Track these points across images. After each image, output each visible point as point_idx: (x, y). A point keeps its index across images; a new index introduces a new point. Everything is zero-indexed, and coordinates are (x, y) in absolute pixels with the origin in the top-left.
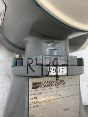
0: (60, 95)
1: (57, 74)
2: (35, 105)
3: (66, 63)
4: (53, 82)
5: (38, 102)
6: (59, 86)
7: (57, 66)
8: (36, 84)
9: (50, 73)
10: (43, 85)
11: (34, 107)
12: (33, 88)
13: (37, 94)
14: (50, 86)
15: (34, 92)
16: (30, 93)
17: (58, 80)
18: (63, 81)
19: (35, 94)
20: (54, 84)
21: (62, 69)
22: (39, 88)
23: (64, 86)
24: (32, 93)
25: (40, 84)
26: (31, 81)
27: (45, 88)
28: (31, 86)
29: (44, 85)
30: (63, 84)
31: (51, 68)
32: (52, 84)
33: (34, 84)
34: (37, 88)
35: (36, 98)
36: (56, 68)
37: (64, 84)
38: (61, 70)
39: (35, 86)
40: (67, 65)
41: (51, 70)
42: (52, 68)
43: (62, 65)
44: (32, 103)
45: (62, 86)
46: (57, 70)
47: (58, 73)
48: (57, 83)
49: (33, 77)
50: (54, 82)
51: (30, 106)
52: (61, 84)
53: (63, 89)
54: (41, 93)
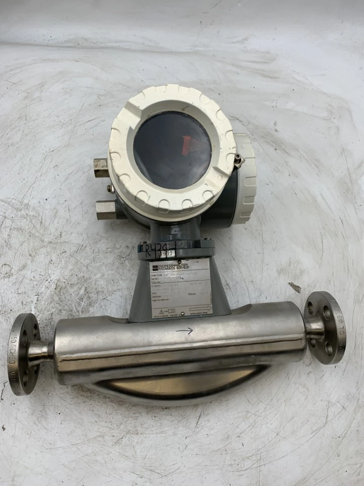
0: (183, 278)
2: (156, 285)
3: (174, 247)
4: (174, 265)
5: (159, 283)
6: (182, 269)
7: (166, 250)
8: (157, 266)
10: (163, 268)
11: (156, 286)
12: (154, 270)
13: (158, 275)
15: (155, 274)
16: (151, 274)
17: (180, 263)
18: (187, 264)
20: (176, 267)
21: (171, 252)
22: (159, 271)
24: (153, 274)
25: (160, 267)
26: (152, 264)
27: (165, 271)
28: (151, 268)
29: (165, 267)
30: (186, 267)
31: (161, 252)
32: (173, 267)
33: (154, 267)
34: (157, 270)
35: (156, 279)
37: (188, 267)
38: (170, 254)
39: (155, 268)
40: (175, 249)
42: (163, 252)
43: (170, 249)
44: (153, 283)
45: (186, 269)
46: (166, 254)
48: (178, 266)
49: (152, 261)
51: (151, 285)
52: (184, 268)
53: (186, 272)
54: (161, 275)
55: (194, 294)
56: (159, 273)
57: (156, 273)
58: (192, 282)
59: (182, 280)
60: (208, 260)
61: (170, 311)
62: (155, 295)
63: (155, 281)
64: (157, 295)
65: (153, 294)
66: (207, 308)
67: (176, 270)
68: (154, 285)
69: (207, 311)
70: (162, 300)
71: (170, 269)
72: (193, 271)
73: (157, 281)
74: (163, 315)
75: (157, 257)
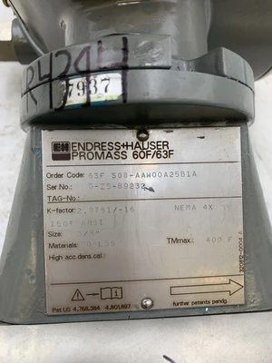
0: (151, 190)
1: (88, 98)
2: (60, 206)
4: (123, 146)
5: (71, 199)
7: (86, 73)
8: (66, 146)
9: (69, 99)
10: (86, 152)
11: (61, 211)
12: (55, 157)
13: (69, 175)
14: (113, 156)
15: (60, 171)
16: (45, 171)
17: (143, 140)
18: (166, 144)
19: (61, 176)
20: (130, 152)
21: (105, 79)
22: (76, 160)
23: (167, 160)
24: (54, 171)
25: (77, 148)
26: (49, 139)
27: (95, 161)
29: (93, 151)
30: (163, 154)
31: (71, 82)
32: (120, 151)
33: (56, 146)
34: (67, 157)
35: (64, 187)
36: (84, 79)
37: (169, 154)
39: (61, 152)
41: (70, 88)
42: (74, 81)
44: (51, 198)
45: (162, 160)
46: (88, 87)
47: (91, 96)
48: (138, 150)
50: (127, 146)
51: (46, 205)
52: (158, 154)
53: (163, 169)
54: (80, 175)
55: (186, 241)
56: (74, 170)
57: (63, 167)
58: (179, 203)
59: (150, 194)
60: (235, 131)
61: (106, 293)
62: (57, 240)
63: (56, 193)
64: (65, 239)
65: (51, 234)
66: (226, 288)
67: (130, 159)
68: (53, 206)
69: (225, 296)
70: (82, 257)
71: (109, 156)
72: (185, 168)
73: (64, 193)
74: (83, 304)
75: (56, 105)
